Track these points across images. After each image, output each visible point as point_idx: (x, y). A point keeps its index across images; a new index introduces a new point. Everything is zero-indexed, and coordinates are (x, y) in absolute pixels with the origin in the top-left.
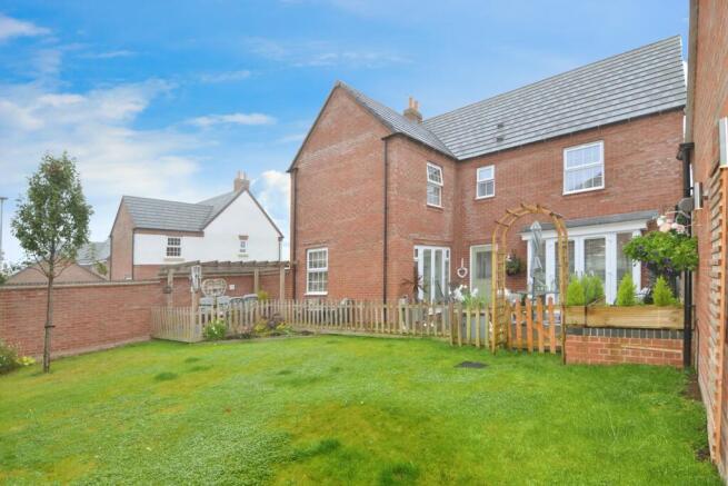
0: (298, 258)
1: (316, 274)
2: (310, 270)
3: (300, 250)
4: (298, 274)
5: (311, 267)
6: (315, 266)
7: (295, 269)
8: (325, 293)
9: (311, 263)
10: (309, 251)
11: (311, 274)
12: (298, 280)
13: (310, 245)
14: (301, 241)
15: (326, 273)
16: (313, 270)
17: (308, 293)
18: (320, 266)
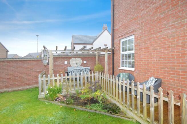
0: (115, 46)
1: (126, 55)
2: (122, 53)
3: (116, 41)
4: (115, 55)
5: (123, 51)
6: (126, 50)
7: (113, 52)
8: (133, 69)
9: (123, 48)
10: (122, 41)
11: (123, 55)
12: (115, 59)
13: (122, 37)
14: (117, 35)
15: (133, 55)
16: (125, 53)
17: (121, 68)
18: (129, 50)
